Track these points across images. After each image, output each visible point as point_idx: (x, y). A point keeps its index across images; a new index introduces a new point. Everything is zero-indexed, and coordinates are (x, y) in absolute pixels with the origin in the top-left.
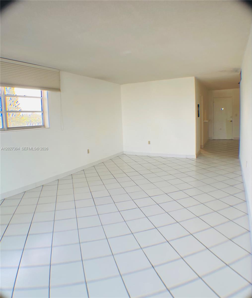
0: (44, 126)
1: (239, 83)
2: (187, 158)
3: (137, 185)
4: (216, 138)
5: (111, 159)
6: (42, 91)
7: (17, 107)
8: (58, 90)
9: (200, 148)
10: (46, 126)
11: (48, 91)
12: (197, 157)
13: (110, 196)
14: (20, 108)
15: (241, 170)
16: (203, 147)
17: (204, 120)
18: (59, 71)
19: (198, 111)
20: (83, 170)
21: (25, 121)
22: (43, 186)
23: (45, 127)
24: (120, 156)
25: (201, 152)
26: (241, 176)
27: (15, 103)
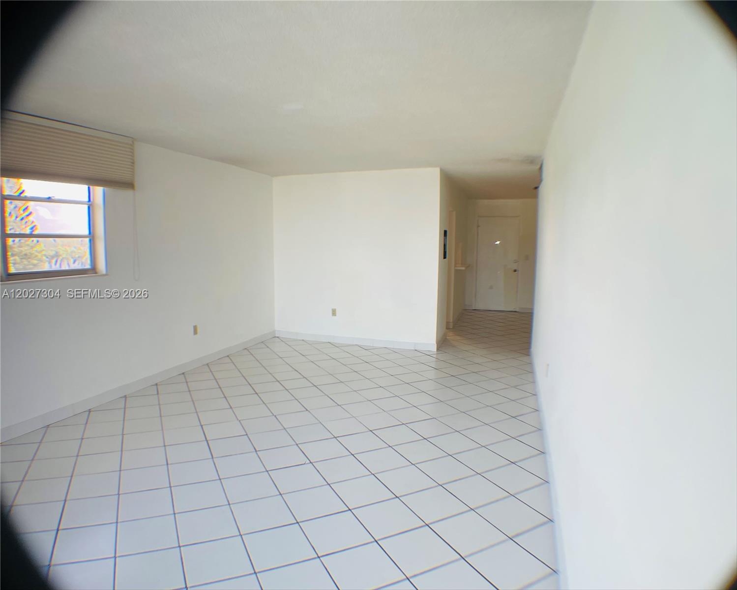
0: (93, 269)
1: (536, 188)
2: (416, 350)
3: (307, 410)
4: (480, 306)
5: (246, 349)
6: (91, 187)
7: (24, 221)
8: (129, 185)
9: (445, 327)
10: (97, 271)
11: (105, 188)
12: (439, 348)
13: (247, 435)
14: (33, 222)
15: (534, 382)
16: (451, 326)
17: (455, 266)
18: (133, 142)
19: (445, 246)
20: (183, 373)
21: (44, 253)
22: (90, 411)
23: (96, 273)
24: (268, 341)
25: (447, 337)
26: (535, 396)
27: (21, 211)
